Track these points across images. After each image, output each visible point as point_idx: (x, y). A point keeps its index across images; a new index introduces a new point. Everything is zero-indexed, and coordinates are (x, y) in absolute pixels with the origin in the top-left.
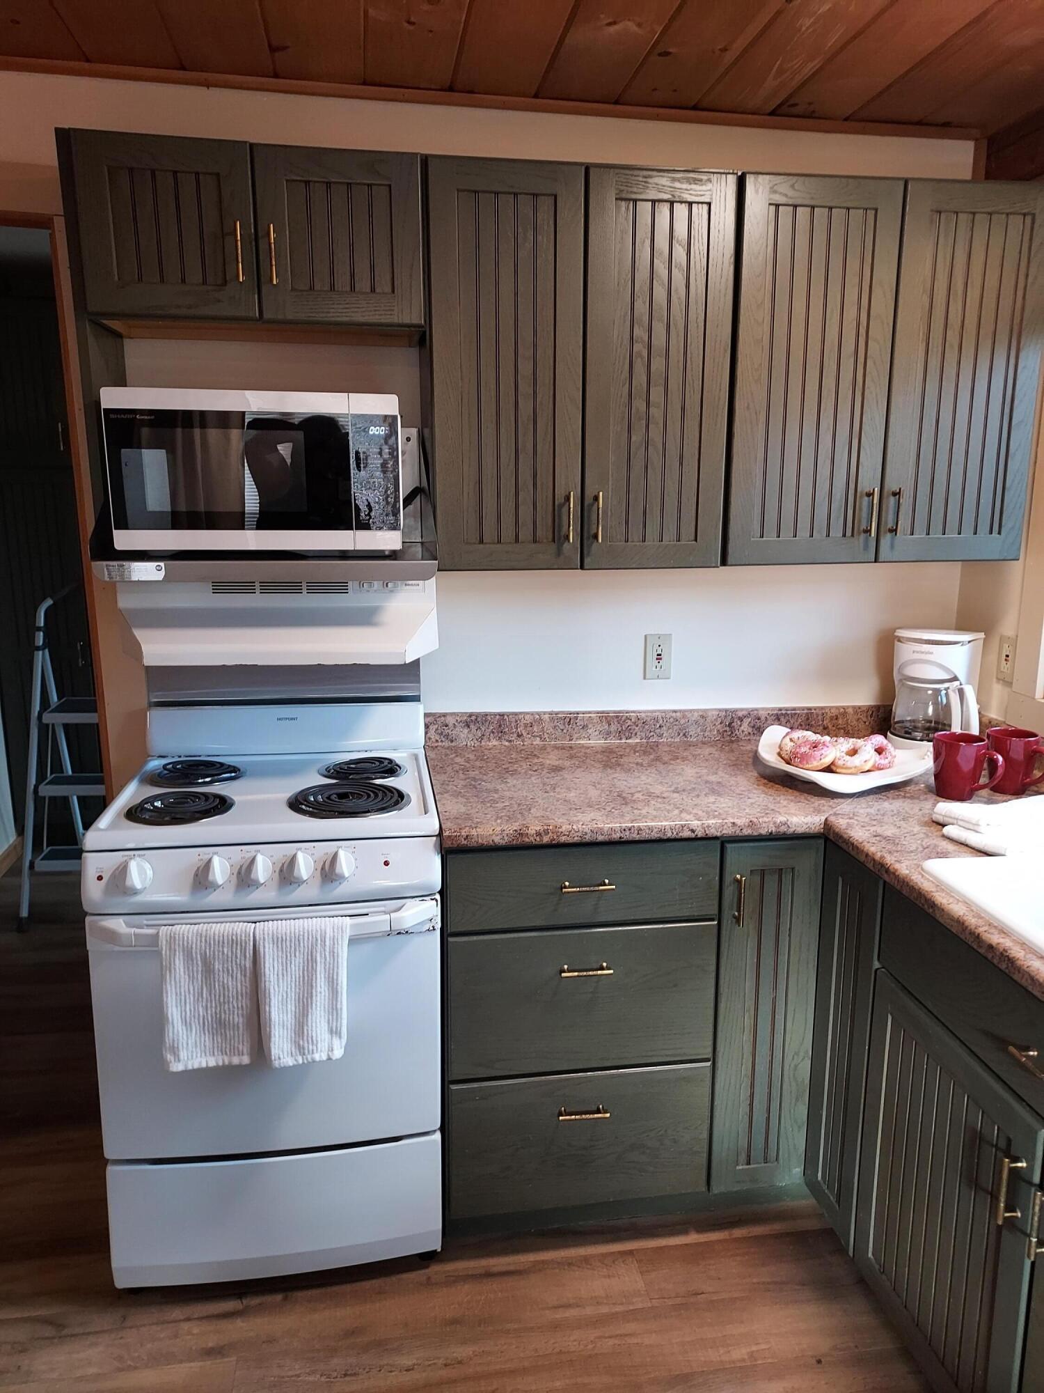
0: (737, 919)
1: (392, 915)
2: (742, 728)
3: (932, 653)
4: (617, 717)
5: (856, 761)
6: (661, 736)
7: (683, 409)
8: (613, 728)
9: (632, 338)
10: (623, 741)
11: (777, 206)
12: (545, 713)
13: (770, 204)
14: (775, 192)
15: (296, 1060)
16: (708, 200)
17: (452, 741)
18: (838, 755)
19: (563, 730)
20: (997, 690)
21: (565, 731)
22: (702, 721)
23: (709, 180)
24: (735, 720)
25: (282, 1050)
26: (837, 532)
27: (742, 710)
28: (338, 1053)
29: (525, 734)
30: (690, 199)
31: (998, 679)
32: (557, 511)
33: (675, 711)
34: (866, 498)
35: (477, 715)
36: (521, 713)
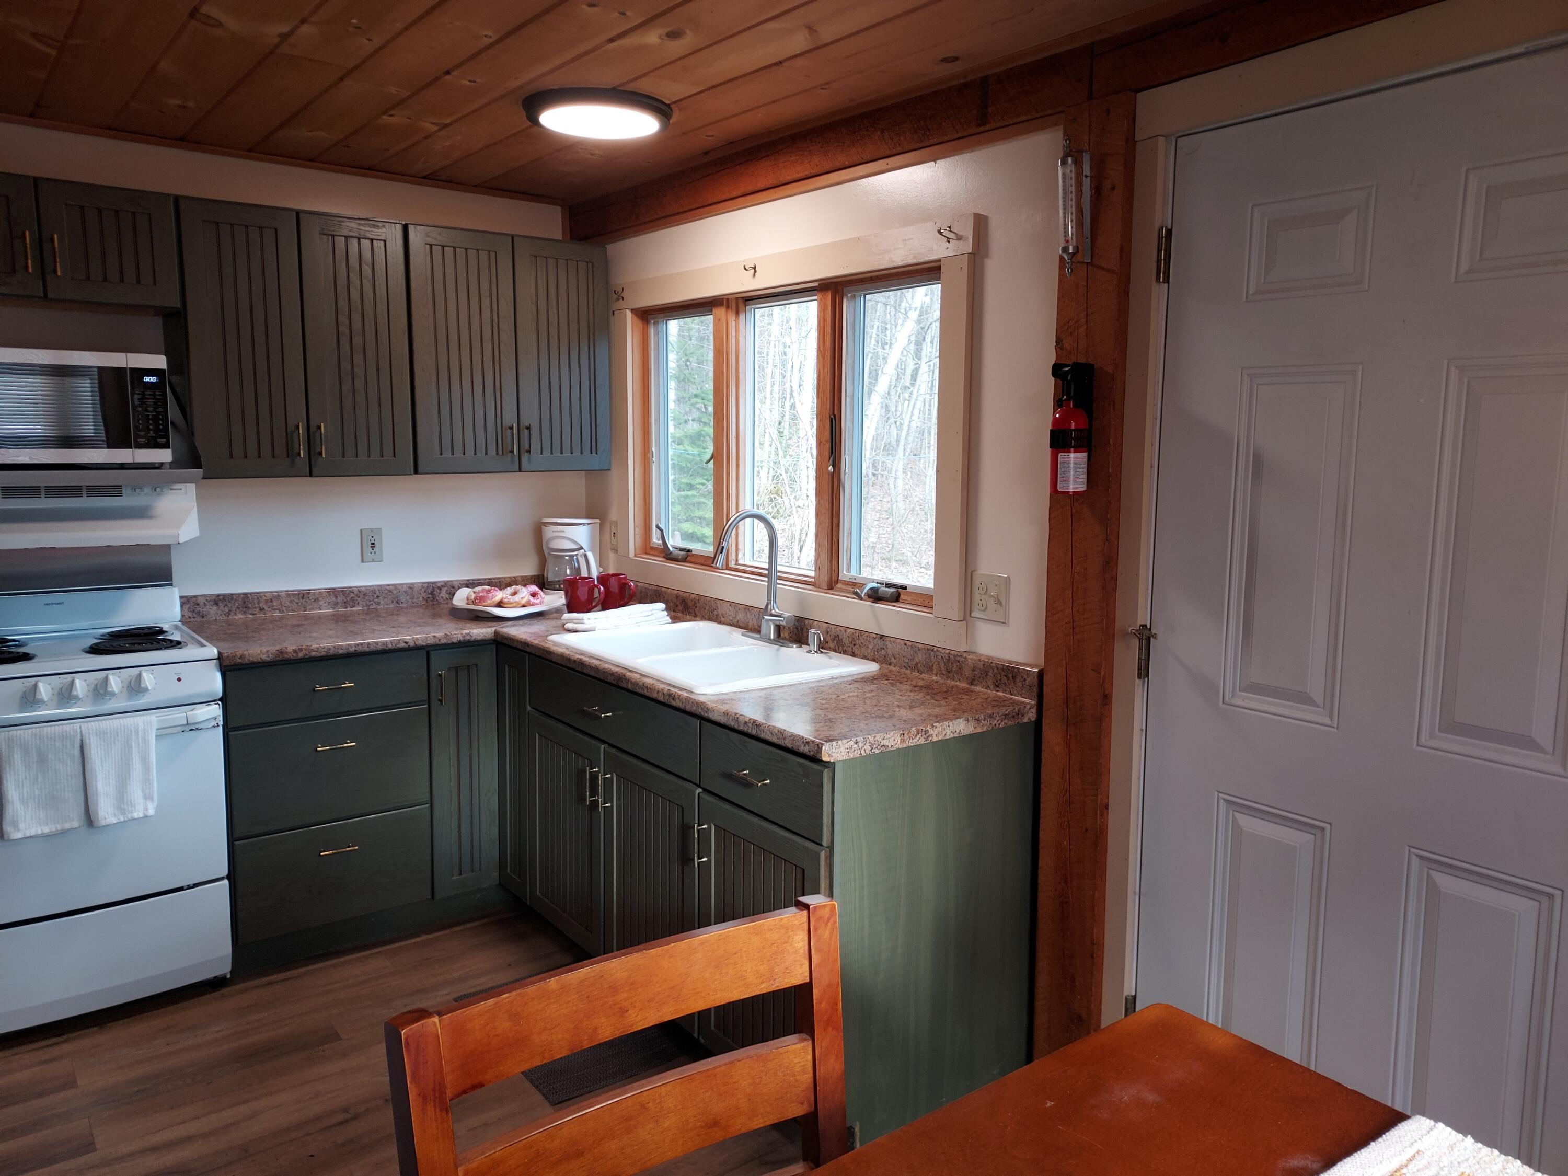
0: (441, 701)
1: (188, 713)
2: (441, 595)
3: (564, 531)
4: (342, 591)
5: (516, 598)
6: (378, 604)
7: (378, 369)
8: (340, 599)
9: (337, 322)
10: (348, 609)
11: (431, 245)
12: (282, 592)
13: (426, 244)
14: (428, 236)
15: (119, 819)
16: (383, 238)
17: (203, 617)
18: (504, 596)
19: (297, 603)
20: (612, 555)
21: (300, 604)
22: (410, 591)
23: (384, 226)
24: (436, 589)
25: (106, 812)
26: (492, 451)
27: (440, 582)
28: (151, 812)
29: (266, 608)
30: (372, 237)
31: (612, 549)
32: (290, 435)
33: (389, 585)
34: (509, 431)
35: (224, 596)
36: (262, 592)
